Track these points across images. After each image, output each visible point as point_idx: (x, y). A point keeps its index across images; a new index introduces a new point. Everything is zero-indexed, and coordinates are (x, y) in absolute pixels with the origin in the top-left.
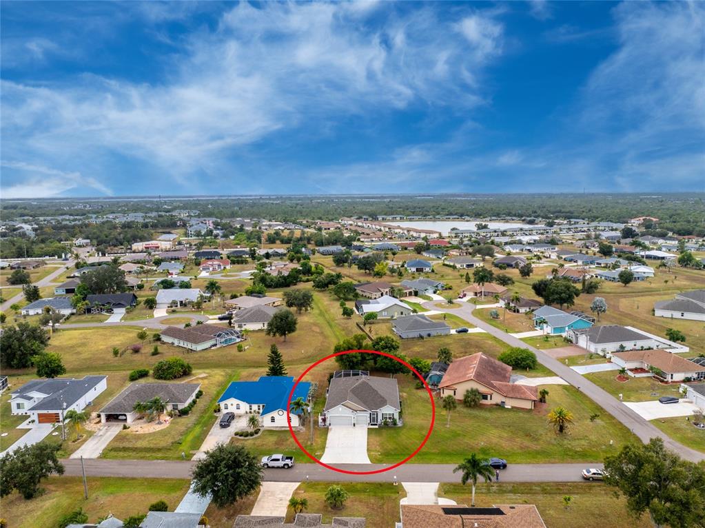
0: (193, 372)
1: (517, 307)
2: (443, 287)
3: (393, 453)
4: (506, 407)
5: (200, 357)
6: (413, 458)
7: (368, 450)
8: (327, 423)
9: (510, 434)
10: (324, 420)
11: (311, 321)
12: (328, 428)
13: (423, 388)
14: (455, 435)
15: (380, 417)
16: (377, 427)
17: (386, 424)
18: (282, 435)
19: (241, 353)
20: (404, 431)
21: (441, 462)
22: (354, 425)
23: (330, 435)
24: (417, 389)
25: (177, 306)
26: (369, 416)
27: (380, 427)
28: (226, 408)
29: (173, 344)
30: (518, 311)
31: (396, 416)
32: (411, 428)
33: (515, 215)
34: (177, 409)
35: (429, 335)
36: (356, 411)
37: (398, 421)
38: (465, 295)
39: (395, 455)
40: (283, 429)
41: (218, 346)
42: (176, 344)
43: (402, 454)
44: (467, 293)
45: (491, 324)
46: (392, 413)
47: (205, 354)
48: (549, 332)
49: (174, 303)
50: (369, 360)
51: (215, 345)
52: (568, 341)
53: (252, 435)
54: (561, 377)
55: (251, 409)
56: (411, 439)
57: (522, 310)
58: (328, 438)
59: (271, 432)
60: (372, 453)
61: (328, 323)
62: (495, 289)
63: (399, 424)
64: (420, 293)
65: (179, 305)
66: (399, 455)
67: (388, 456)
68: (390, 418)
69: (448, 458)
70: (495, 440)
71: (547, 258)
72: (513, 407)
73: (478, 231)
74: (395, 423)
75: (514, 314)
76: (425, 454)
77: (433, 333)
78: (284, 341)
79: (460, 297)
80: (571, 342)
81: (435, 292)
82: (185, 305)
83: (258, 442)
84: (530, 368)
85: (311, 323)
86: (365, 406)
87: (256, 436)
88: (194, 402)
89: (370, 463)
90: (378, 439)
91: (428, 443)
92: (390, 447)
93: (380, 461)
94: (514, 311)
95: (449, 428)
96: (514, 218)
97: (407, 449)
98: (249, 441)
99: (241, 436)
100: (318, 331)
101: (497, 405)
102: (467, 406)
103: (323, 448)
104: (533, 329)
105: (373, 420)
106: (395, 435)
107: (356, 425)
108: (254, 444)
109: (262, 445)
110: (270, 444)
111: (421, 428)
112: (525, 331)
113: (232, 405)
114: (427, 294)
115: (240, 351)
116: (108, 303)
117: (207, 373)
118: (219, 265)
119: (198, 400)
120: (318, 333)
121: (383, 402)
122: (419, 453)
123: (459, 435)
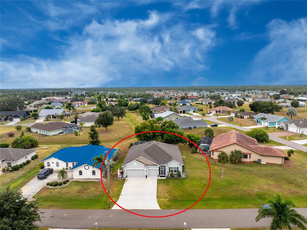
0: (39, 146)
1: (242, 116)
2: (198, 110)
3: (180, 199)
4: (262, 163)
5: (50, 138)
6: (199, 203)
7: (157, 197)
8: (125, 175)
9: (275, 182)
10: (122, 173)
11: (125, 123)
12: (125, 180)
13: (197, 152)
14: (230, 184)
15: (167, 170)
16: (165, 178)
17: (172, 176)
18: (86, 185)
19: (77, 136)
20: (187, 181)
21: (225, 207)
22: (146, 177)
23: (126, 185)
24: (193, 153)
25: (50, 118)
26: (158, 169)
27: (168, 178)
28: (49, 166)
29: (37, 132)
30: (243, 118)
31: (180, 169)
32: (193, 179)
33: (225, 90)
34: (11, 166)
35: (195, 127)
36: (148, 165)
37: (181, 173)
38: (211, 113)
39: (182, 201)
40: (88, 180)
41: (64, 134)
42: (39, 133)
43: (188, 200)
44: (212, 112)
45: (230, 123)
46: (177, 167)
47: (54, 137)
48: (267, 125)
49: (49, 116)
50: (158, 136)
51: (62, 133)
52: (281, 129)
53: (60, 184)
54: (288, 146)
55: (67, 166)
56: (194, 187)
57: (246, 117)
58: (124, 187)
59: (77, 182)
60: (161, 199)
61: (134, 124)
62: (227, 109)
63: (183, 176)
64: (186, 112)
65: (52, 118)
66: (185, 201)
67: (175, 202)
68: (175, 171)
69: (230, 203)
70: (266, 187)
71: (247, 101)
72: (267, 164)
73: (210, 93)
74: (179, 175)
75: (241, 119)
76: (209, 199)
77: (197, 126)
78: (106, 131)
79: (208, 114)
80: (283, 130)
81: (194, 112)
82: (55, 118)
83: (65, 190)
84: (266, 142)
85: (124, 124)
86: (155, 162)
87: (64, 185)
88: (28, 162)
89: (160, 209)
90: (166, 187)
91: (209, 190)
92: (177, 194)
93: (169, 207)
94: (241, 118)
95: (223, 178)
96: (225, 91)
97: (192, 195)
98: (56, 190)
99: (51, 185)
100: (128, 127)
101: (255, 162)
102: (233, 163)
103: (118, 195)
104: (256, 124)
105: (161, 172)
106: (180, 184)
107: (148, 177)
108: (60, 192)
109: (67, 193)
110: (74, 192)
111: (201, 179)
112: (251, 126)
113: (53, 163)
114: (190, 112)
115: (76, 136)
116: (11, 116)
117: (49, 146)
118: (81, 104)
119: (32, 161)
120: (128, 128)
121: (170, 158)
122: (203, 199)
123: (233, 184)
